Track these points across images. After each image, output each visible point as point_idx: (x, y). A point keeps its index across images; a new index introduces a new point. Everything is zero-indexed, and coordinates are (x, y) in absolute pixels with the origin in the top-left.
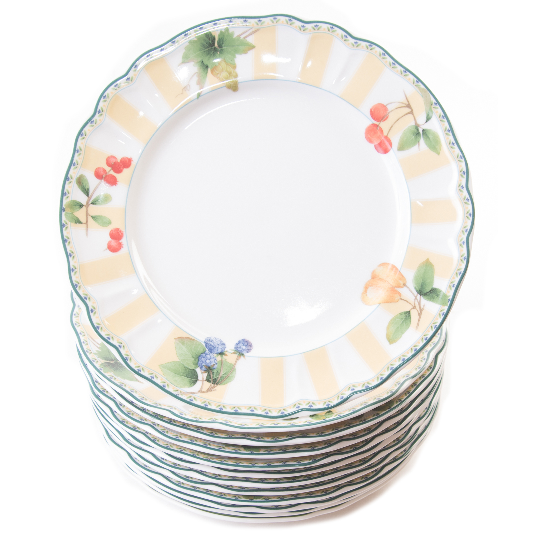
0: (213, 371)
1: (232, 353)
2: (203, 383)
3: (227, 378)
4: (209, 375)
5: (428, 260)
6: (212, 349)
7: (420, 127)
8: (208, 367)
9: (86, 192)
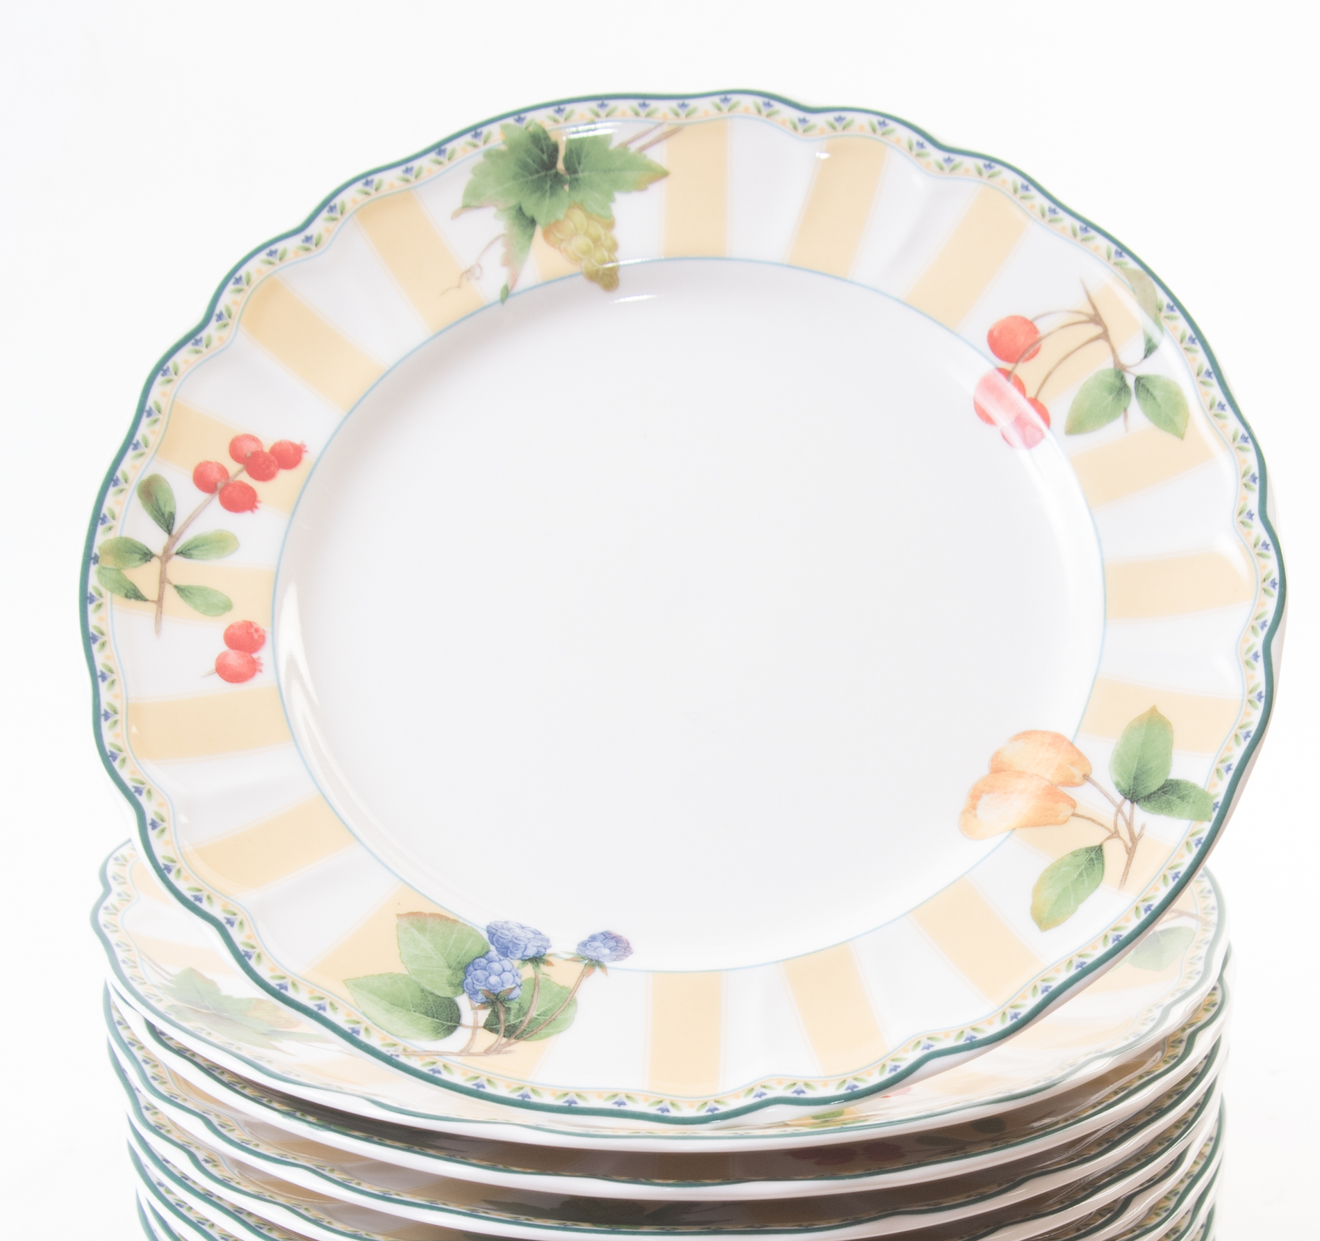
0: (507, 1006)
1: (567, 960)
2: (474, 1034)
3: (548, 1023)
4: (495, 1014)
5: (1153, 710)
6: (507, 948)
7: (1128, 372)
8: (494, 994)
9: (166, 522)
